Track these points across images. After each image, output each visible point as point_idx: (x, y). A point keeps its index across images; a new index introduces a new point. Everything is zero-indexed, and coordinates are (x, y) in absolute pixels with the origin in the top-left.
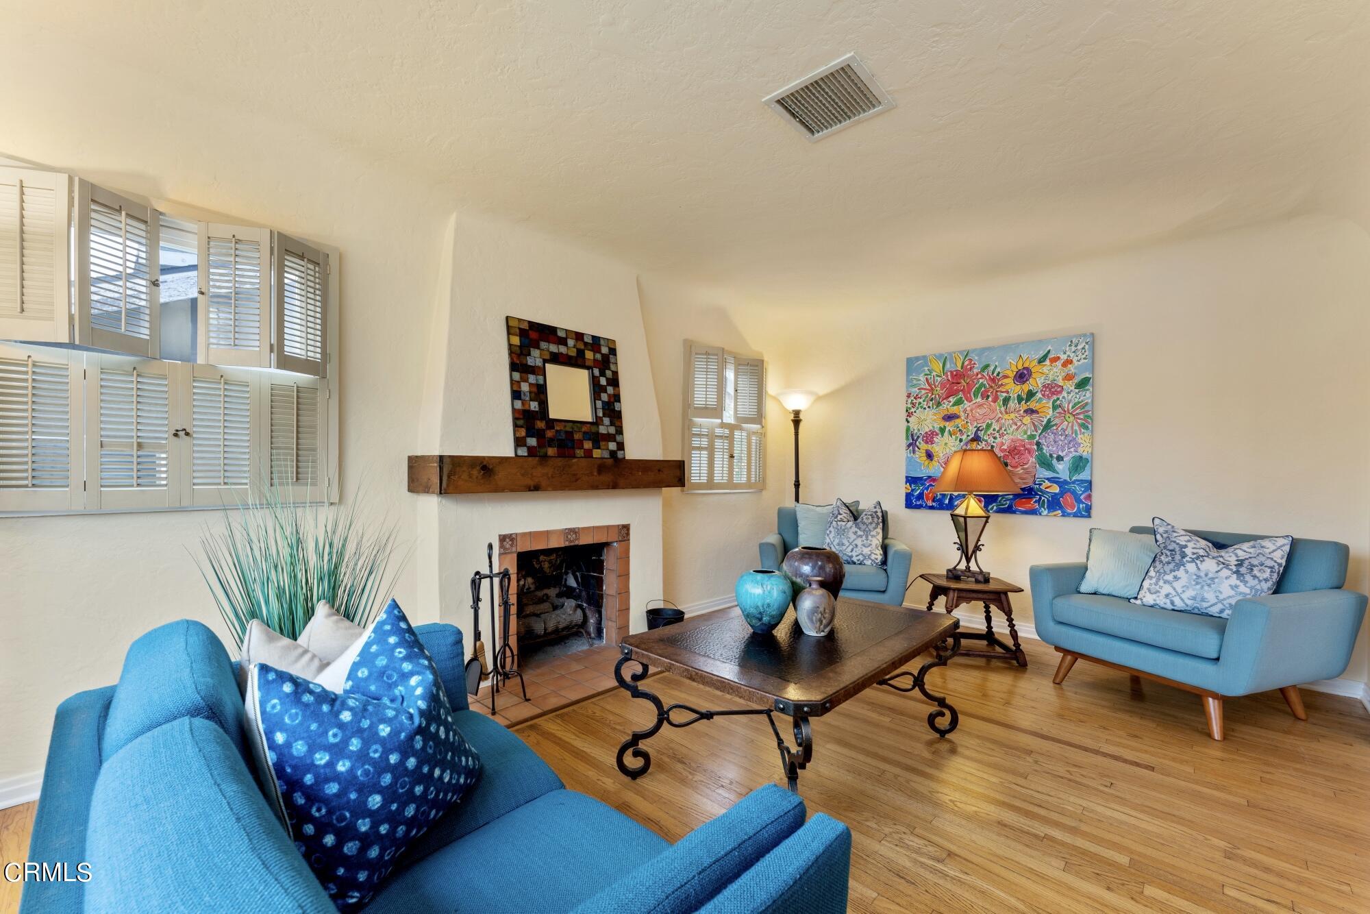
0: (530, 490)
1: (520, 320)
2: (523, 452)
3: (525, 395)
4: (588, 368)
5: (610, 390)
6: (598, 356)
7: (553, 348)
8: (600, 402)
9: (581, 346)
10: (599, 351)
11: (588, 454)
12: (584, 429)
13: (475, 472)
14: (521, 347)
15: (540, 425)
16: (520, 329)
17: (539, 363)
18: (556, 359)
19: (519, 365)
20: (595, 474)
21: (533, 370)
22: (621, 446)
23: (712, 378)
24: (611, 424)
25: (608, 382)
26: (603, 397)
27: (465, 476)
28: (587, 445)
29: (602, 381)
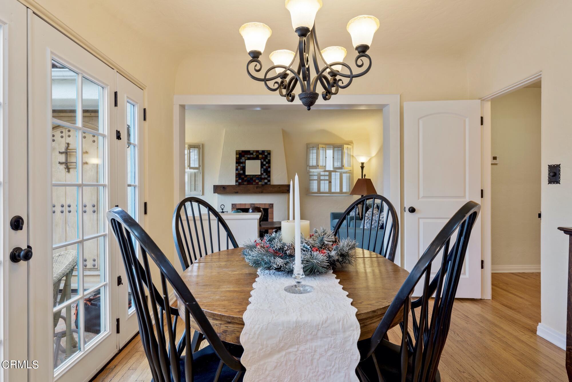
0: (235, 193)
1: (239, 151)
2: (238, 184)
3: (239, 169)
4: (261, 160)
5: (267, 165)
6: (264, 156)
7: (249, 156)
8: (263, 169)
9: (258, 154)
10: (264, 154)
11: (257, 183)
12: (257, 177)
13: (222, 189)
14: (239, 158)
15: (243, 176)
16: (239, 153)
17: (244, 161)
18: (249, 159)
19: (238, 162)
20: (255, 189)
21: (242, 163)
22: (269, 181)
23: (315, 156)
24: (266, 175)
25: (267, 163)
26: (265, 167)
27: (219, 189)
28: (257, 181)
29: (265, 163)
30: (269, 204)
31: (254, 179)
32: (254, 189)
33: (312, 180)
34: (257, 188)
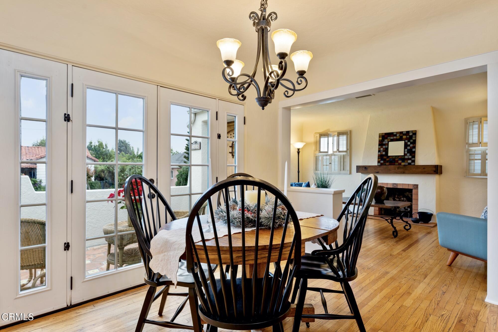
0: (376, 173)
1: (382, 134)
2: (379, 164)
3: (381, 151)
4: (405, 140)
5: (411, 145)
6: (408, 136)
7: (392, 138)
8: (407, 149)
9: (402, 135)
10: (409, 135)
11: (400, 164)
12: (399, 157)
13: (364, 169)
14: (382, 140)
15: (385, 157)
16: (382, 136)
17: (387, 142)
18: (392, 140)
19: (381, 144)
20: (397, 169)
21: (385, 145)
22: (414, 161)
23: (476, 131)
24: (410, 155)
25: (411, 143)
26: (409, 148)
27: (361, 169)
28: (400, 162)
29: (409, 143)
30: (413, 184)
31: (396, 160)
32: (395, 169)
33: (473, 160)
34: (398, 168)
